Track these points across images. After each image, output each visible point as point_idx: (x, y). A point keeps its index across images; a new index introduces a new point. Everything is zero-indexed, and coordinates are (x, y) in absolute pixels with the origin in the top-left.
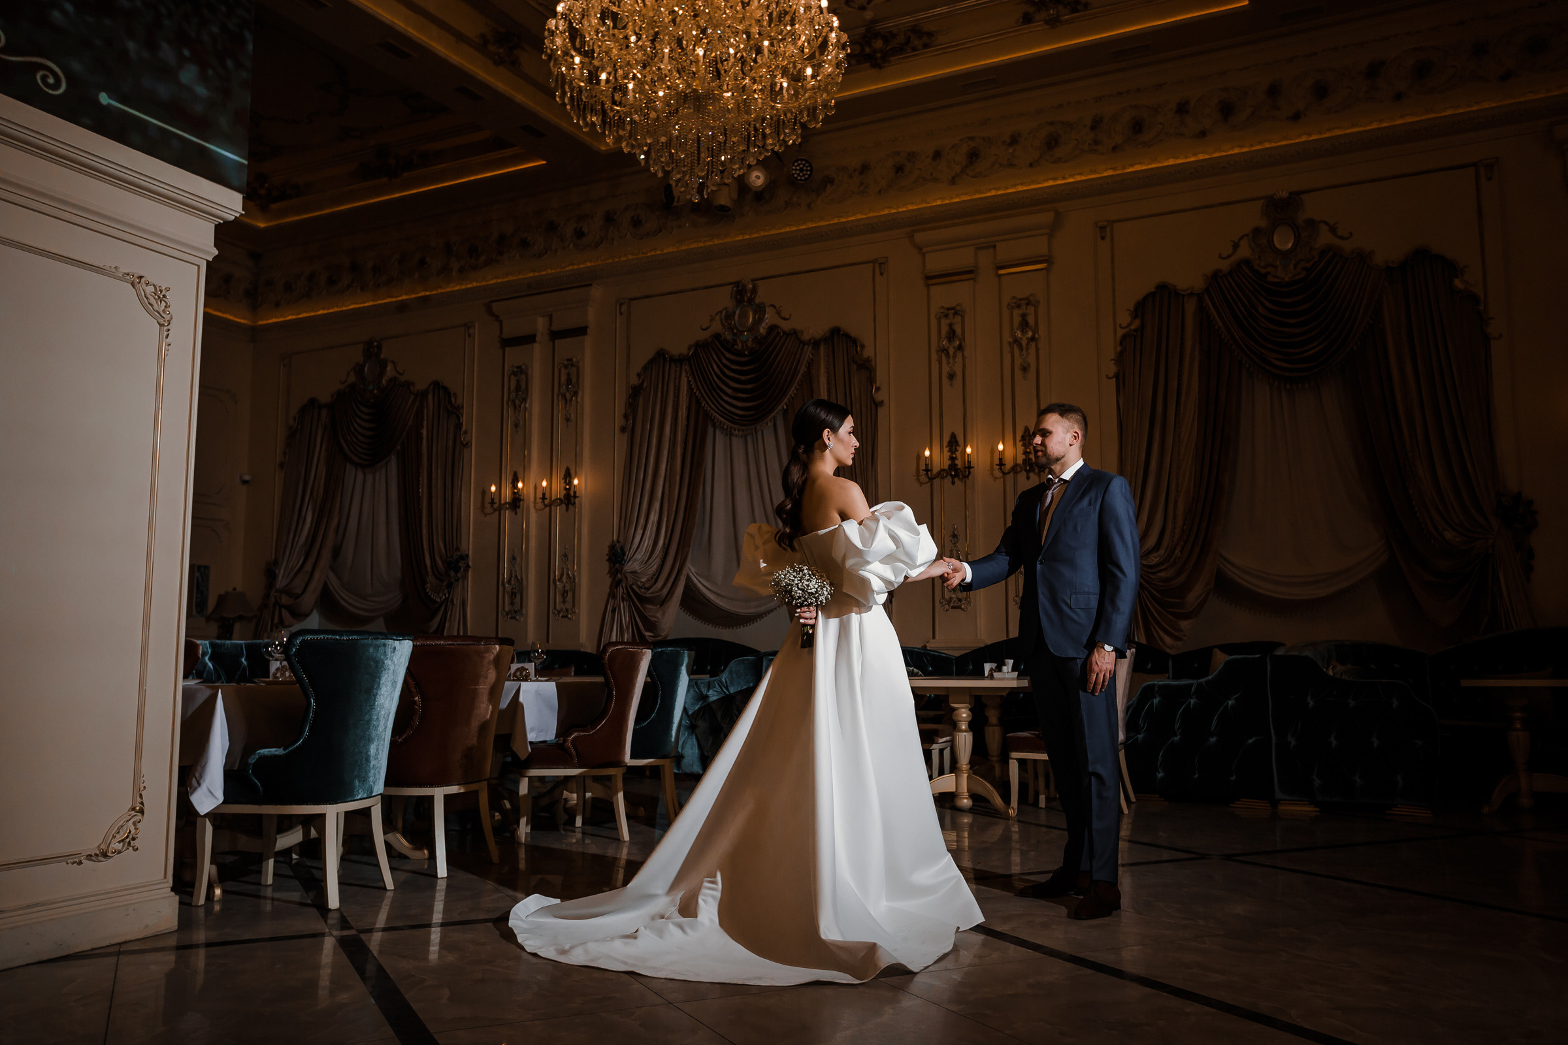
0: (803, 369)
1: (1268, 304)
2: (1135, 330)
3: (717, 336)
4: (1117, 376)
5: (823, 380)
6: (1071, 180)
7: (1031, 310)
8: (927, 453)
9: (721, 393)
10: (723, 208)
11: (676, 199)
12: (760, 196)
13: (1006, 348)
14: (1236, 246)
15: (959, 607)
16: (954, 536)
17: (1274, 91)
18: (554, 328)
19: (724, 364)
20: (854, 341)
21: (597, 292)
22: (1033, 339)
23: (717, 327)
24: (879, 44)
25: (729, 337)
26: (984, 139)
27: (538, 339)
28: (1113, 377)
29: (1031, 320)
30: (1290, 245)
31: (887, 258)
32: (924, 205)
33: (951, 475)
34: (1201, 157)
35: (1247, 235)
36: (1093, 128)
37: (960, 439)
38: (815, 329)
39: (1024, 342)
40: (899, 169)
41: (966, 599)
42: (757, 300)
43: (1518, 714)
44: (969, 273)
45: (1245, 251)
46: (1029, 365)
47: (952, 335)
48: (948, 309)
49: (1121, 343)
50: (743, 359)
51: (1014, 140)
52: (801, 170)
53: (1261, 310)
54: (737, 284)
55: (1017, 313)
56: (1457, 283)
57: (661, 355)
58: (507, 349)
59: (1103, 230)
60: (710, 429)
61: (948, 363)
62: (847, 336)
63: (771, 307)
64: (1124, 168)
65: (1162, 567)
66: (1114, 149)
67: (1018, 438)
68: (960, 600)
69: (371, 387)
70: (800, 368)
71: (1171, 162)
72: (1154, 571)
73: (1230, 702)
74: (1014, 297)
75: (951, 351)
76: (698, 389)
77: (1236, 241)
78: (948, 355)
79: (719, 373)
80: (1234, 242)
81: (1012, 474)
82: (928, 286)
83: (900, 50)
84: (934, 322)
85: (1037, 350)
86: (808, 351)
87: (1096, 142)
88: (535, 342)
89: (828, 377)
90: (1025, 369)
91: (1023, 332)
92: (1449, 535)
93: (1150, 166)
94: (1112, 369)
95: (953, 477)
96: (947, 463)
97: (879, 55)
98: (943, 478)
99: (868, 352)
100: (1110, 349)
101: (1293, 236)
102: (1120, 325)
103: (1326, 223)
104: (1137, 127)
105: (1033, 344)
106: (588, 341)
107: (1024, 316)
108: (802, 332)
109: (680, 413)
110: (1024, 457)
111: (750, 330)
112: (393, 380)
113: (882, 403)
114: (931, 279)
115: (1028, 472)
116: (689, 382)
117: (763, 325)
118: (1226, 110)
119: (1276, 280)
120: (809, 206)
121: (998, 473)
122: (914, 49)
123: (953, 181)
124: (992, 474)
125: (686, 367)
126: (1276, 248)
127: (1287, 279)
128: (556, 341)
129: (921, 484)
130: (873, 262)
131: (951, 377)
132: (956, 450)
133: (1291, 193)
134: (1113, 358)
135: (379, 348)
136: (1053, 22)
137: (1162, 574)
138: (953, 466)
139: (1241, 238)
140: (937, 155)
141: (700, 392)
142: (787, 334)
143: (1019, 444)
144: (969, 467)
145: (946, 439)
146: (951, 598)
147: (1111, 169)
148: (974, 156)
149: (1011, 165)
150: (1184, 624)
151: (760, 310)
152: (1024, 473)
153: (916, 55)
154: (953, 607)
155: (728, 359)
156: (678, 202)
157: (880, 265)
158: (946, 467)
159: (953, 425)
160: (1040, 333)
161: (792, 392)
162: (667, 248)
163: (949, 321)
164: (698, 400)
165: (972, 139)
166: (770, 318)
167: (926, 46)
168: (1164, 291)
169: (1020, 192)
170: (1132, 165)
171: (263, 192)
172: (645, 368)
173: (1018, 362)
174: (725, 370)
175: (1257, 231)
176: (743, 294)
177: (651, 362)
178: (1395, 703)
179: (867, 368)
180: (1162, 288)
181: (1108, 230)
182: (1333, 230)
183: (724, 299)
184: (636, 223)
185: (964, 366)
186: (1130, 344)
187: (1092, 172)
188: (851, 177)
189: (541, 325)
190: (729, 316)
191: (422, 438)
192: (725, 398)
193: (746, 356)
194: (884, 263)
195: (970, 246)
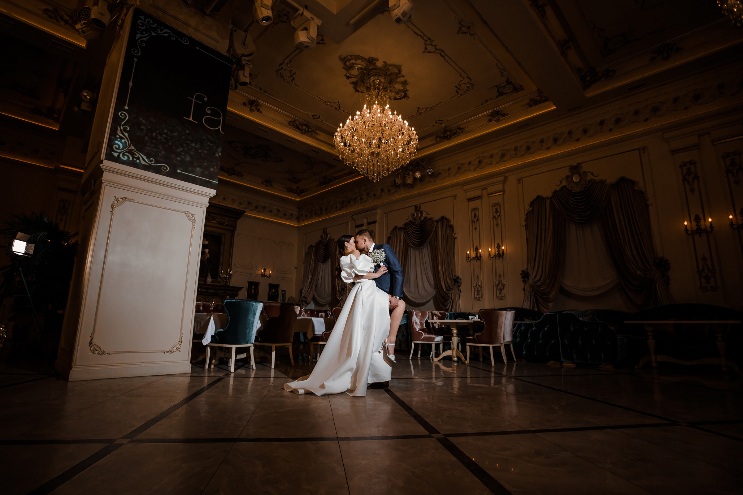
0: (434, 229)
1: (572, 199)
2: (531, 211)
3: (410, 221)
4: (526, 225)
5: (440, 232)
6: (509, 166)
7: (499, 207)
8: (468, 252)
9: (412, 238)
10: (409, 184)
11: (397, 183)
12: (421, 179)
13: (491, 218)
14: (561, 182)
15: (479, 300)
16: (477, 278)
17: (570, 133)
18: (369, 222)
19: (413, 230)
20: (447, 220)
21: (379, 211)
22: (499, 216)
23: (410, 218)
24: (448, 133)
25: (413, 221)
26: (483, 157)
27: (364, 225)
28: (523, 226)
29: (499, 210)
30: (579, 180)
31: (456, 195)
32: (466, 178)
33: (476, 259)
34: (549, 155)
35: (564, 178)
36: (515, 150)
37: (479, 248)
38: (437, 217)
39: (497, 217)
40: (459, 168)
41: (481, 297)
42: (421, 210)
43: (651, 334)
44: (479, 197)
45: (564, 183)
46: (498, 224)
47: (475, 216)
48: (474, 208)
49: (527, 215)
50: (417, 227)
51: (492, 156)
52: (430, 171)
53: (570, 201)
54: (415, 206)
55: (494, 208)
56: (636, 188)
57: (396, 227)
58: (357, 228)
59: (520, 180)
60: (409, 248)
61: (475, 225)
62: (446, 218)
63: (425, 212)
64: (525, 161)
65: (543, 286)
66: (522, 155)
67: (496, 246)
68: (480, 298)
69: (324, 241)
70: (433, 229)
71: (540, 158)
72: (539, 287)
73: (546, 329)
74: (493, 203)
75: (475, 221)
76: (405, 236)
77: (561, 180)
78: (474, 222)
79: (411, 232)
80: (560, 180)
81: (494, 258)
82: (468, 202)
83: (455, 134)
84: (470, 212)
85: (501, 219)
86: (435, 224)
87: (516, 154)
88: (363, 226)
89: (441, 231)
90: (497, 225)
91: (496, 214)
92: (639, 272)
93: (533, 160)
94: (524, 223)
95: (477, 259)
96: (475, 255)
97: (449, 136)
98: (474, 260)
99: (452, 223)
100: (523, 217)
101: (579, 177)
102: (526, 210)
103: (590, 172)
104: (528, 148)
105: (499, 217)
106: (377, 224)
107: (496, 209)
108: (433, 218)
109: (401, 244)
110: (498, 252)
111: (419, 219)
112: (329, 239)
113: (456, 238)
114: (469, 200)
115: (499, 257)
116: (403, 235)
117: (423, 217)
118: (555, 140)
119: (575, 192)
120: (434, 182)
121: (490, 258)
122: (459, 133)
123: (474, 170)
124: (488, 258)
125: (402, 231)
126: (575, 182)
127: (578, 191)
128: (369, 225)
129: (468, 262)
130: (452, 196)
131: (476, 229)
132: (477, 251)
133: (578, 164)
134: (524, 220)
135: (326, 230)
136: (498, 120)
137: (542, 288)
138: (477, 256)
139: (563, 179)
140: (470, 163)
141: (406, 238)
142: (429, 219)
143: (496, 248)
144: (481, 256)
145: (475, 248)
146: (477, 297)
147: (521, 162)
148: (480, 162)
149: (491, 164)
150: (550, 305)
151: (422, 213)
152: (498, 257)
153: (459, 135)
154: (478, 300)
155: (414, 228)
156: (398, 183)
157: (455, 197)
158: (475, 257)
159: (476, 244)
160: (501, 214)
161: (431, 236)
162: (397, 197)
163: (474, 212)
164: (406, 240)
165: (479, 157)
166: (425, 215)
167: (462, 132)
168: (539, 198)
169: (494, 171)
170: (527, 160)
171: (298, 191)
172: (392, 231)
173: (495, 223)
174: (413, 231)
175: (567, 177)
176: (417, 209)
177: (393, 230)
178: (600, 329)
179: (452, 227)
180: (539, 197)
181: (521, 180)
182: (592, 174)
183: (412, 210)
184: (389, 191)
185: (479, 225)
186: (529, 215)
187: (515, 163)
188: (446, 172)
189: (365, 221)
190: (414, 215)
191: (336, 254)
192: (413, 239)
193: (418, 226)
194: (456, 196)
195: (480, 189)
